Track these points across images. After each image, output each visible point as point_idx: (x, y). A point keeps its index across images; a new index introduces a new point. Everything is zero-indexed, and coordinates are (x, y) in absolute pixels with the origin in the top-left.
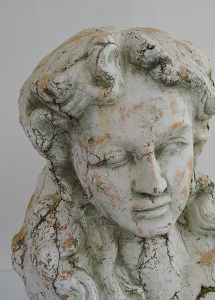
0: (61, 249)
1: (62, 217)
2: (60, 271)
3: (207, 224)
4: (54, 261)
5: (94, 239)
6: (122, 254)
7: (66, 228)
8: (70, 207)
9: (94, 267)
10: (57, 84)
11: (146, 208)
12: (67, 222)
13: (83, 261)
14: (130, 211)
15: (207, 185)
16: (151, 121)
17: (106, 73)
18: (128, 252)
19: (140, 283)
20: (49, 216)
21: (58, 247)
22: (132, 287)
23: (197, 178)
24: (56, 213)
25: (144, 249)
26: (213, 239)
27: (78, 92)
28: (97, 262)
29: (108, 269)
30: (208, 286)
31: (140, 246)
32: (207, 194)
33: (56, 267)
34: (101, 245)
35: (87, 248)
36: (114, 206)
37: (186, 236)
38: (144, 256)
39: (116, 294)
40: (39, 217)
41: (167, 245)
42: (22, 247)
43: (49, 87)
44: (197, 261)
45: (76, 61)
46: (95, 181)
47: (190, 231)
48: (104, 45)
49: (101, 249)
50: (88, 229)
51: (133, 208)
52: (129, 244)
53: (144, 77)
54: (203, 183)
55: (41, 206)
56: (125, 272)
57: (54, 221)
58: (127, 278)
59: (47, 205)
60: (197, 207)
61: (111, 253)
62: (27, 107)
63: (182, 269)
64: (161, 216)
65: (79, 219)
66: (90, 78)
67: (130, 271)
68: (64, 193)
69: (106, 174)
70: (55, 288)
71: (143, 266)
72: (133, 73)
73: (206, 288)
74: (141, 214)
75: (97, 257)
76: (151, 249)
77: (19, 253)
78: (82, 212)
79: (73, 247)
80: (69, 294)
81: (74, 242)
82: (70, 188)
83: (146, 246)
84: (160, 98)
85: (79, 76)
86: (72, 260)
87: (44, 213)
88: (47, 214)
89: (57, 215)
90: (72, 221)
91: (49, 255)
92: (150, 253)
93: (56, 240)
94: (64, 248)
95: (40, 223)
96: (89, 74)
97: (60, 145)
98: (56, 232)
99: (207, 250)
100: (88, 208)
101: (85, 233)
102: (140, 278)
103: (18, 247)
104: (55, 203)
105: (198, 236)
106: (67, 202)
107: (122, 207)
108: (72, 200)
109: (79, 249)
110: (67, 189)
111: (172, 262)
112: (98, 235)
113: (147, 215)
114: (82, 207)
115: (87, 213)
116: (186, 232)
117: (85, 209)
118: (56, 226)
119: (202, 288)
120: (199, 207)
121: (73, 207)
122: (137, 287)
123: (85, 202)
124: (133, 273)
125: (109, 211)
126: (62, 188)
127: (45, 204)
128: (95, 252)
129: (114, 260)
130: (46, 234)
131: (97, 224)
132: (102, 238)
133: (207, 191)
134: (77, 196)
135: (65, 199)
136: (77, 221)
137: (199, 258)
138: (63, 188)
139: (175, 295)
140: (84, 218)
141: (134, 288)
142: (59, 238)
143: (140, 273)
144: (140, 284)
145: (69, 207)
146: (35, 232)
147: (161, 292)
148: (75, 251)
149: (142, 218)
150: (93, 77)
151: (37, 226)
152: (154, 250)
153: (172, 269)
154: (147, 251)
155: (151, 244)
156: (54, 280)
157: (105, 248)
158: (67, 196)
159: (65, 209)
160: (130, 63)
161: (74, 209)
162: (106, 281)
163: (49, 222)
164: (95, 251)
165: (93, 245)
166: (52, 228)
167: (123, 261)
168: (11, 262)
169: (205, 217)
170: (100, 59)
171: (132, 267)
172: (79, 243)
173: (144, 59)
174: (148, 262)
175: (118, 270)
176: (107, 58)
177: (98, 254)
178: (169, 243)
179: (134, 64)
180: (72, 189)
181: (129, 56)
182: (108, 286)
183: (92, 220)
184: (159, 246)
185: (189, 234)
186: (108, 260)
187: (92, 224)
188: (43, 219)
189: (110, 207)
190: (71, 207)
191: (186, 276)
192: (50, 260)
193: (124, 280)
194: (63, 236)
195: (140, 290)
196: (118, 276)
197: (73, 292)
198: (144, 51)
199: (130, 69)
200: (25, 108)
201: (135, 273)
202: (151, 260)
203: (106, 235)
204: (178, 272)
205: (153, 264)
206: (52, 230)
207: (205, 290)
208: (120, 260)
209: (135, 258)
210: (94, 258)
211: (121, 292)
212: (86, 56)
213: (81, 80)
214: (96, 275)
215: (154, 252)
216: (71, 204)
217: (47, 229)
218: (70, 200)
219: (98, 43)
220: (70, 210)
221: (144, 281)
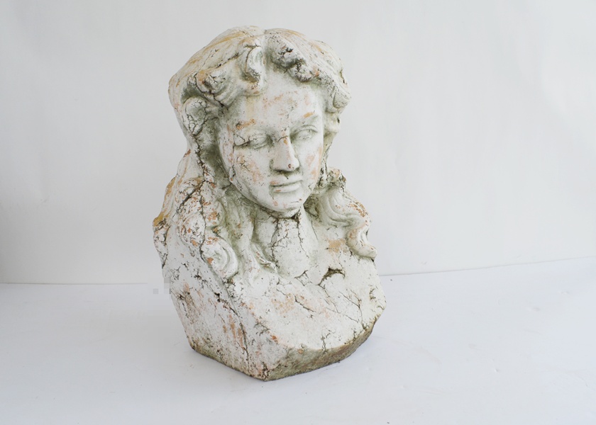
0: (207, 220)
1: (207, 195)
2: (206, 237)
3: (336, 214)
4: (202, 229)
5: (233, 217)
6: (257, 233)
7: (210, 203)
9: (233, 241)
10: (214, 78)
11: (281, 183)
12: (210, 199)
13: (224, 233)
14: (268, 186)
15: (338, 179)
16: (288, 110)
17: (254, 71)
18: (262, 231)
19: (273, 259)
20: (195, 193)
21: (204, 218)
22: (265, 261)
23: (329, 171)
24: (200, 191)
25: (277, 228)
26: (342, 229)
27: (230, 85)
28: (235, 238)
29: (245, 242)
30: (335, 268)
31: (273, 226)
32: (337, 187)
33: (203, 234)
34: (239, 223)
35: (227, 224)
36: (255, 181)
37: (316, 226)
38: (277, 235)
39: (253, 263)
40: (186, 194)
41: (298, 227)
42: (164, 226)
43: (207, 80)
44: (326, 247)
45: (229, 59)
46: (239, 160)
47: (320, 221)
48: (252, 47)
49: (239, 226)
50: (228, 207)
51: (271, 183)
52: (263, 224)
53: (283, 74)
54: (334, 176)
56: (260, 249)
57: (199, 197)
58: (262, 255)
59: (192, 185)
60: (328, 199)
61: (248, 230)
62: (182, 96)
63: (311, 252)
64: (294, 192)
65: (220, 198)
66: (240, 74)
67: (264, 249)
68: (207, 175)
69: (249, 154)
70: (201, 252)
71: (276, 245)
72: (274, 71)
73: (333, 270)
74: (277, 189)
75: (235, 233)
76: (284, 229)
77: (162, 231)
78: (223, 192)
79: (216, 220)
80: (213, 258)
81: (218, 215)
82: (213, 171)
83: (279, 226)
84: (296, 92)
85: (231, 71)
86: (215, 230)
87: (190, 191)
88: (193, 192)
89: (202, 193)
90: (215, 199)
91: (197, 224)
92: (282, 233)
93: (202, 213)
94: (209, 219)
95: (186, 200)
96: (239, 70)
97: (209, 129)
98: (202, 206)
99: (336, 239)
100: (229, 188)
101: (225, 211)
102: (273, 255)
103: (160, 227)
104: (199, 184)
105: (328, 226)
106: (210, 183)
107: (261, 182)
108: (215, 181)
109: (221, 223)
110: (210, 171)
111: (302, 244)
112: (236, 214)
113: (282, 189)
114: (223, 188)
115: (227, 194)
116: (317, 222)
117: (226, 190)
118: (201, 202)
119: (330, 269)
120: (330, 199)
122: (270, 262)
123: (226, 184)
124: (266, 250)
125: (250, 186)
126: (205, 170)
127: (190, 184)
128: (234, 229)
129: (250, 237)
130: (193, 208)
131: (236, 205)
132: (240, 217)
133: (338, 185)
134: (219, 178)
135: (208, 180)
136: (219, 200)
137: (328, 245)
138: (207, 170)
139: (304, 273)
140: (225, 198)
141: (268, 262)
142: (205, 211)
143: (273, 250)
144: (273, 261)
145: (211, 187)
146: (182, 207)
147: (292, 269)
148: (218, 224)
149: (278, 192)
150: (243, 73)
151: (183, 203)
152: (286, 230)
153: (302, 250)
154: (280, 231)
155: (284, 225)
156: (202, 244)
157: (242, 226)
158: (210, 178)
159: (208, 189)
160: (272, 62)
161: (216, 189)
162: (244, 253)
163: (195, 198)
164: (234, 228)
165: (232, 223)
166: (198, 203)
167: (258, 240)
168: (153, 241)
169: (335, 208)
170: (249, 59)
171: (266, 245)
172: (221, 218)
173: (283, 60)
174: (280, 241)
175: (254, 246)
176: (254, 58)
177: (237, 231)
178: (299, 226)
179: (275, 63)
180: (215, 171)
181: (271, 57)
182: (245, 257)
183: (231, 200)
184: (291, 227)
185: (319, 224)
186: (244, 236)
187: (231, 204)
188: (189, 197)
189: (252, 182)
190: (214, 187)
191: (315, 259)
192: (198, 228)
193: (259, 254)
194: (208, 210)
195: (273, 265)
196: (253, 251)
197: (217, 256)
198: (284, 53)
199: (272, 67)
200: (181, 97)
201: (268, 251)
202: (283, 240)
203: (244, 214)
204: (308, 255)
205: (285, 243)
206: (198, 205)
207: (332, 272)
208: (255, 238)
209: (269, 237)
210: (232, 233)
211: (256, 263)
212: (237, 56)
213: (233, 75)
214: (235, 247)
215: (286, 233)
216: (214, 184)
217: (194, 204)
218: (213, 181)
219: (247, 46)
220: (213, 190)
221: (276, 258)
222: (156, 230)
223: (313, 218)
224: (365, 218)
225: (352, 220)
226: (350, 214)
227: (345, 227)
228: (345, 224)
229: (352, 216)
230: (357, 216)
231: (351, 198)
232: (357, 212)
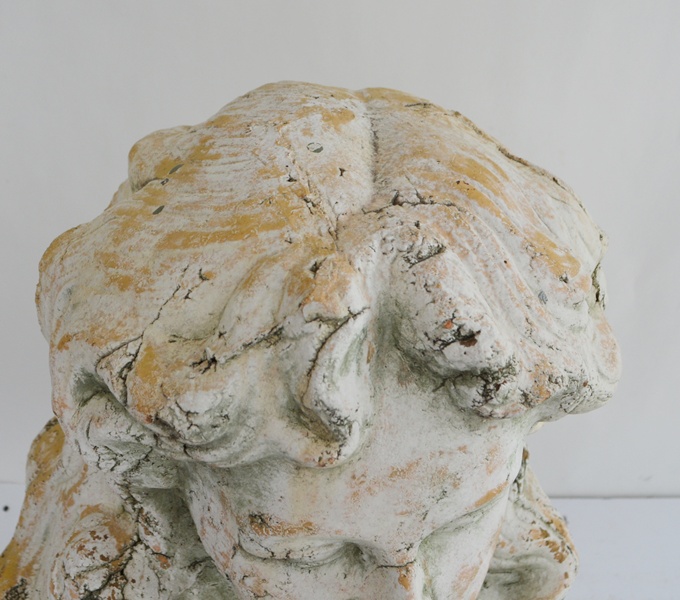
8: (162, 565)
16: (427, 502)
17: (333, 412)
20: (107, 592)
24: (126, 583)
27: (243, 433)
40: (82, 591)
45: (247, 346)
46: (249, 581)
53: (428, 395)
55: (87, 562)
59: (102, 557)
65: (182, 594)
66: (284, 400)
68: (148, 532)
78: (193, 577)
82: (166, 523)
84: (463, 449)
85: (251, 393)
88: (104, 587)
89: (128, 594)
96: (280, 389)
100: (209, 563)
104: (121, 552)
106: (154, 553)
108: (169, 549)
110: (157, 524)
114: (193, 566)
115: (202, 576)
117: (199, 570)
121: (168, 566)
123: (202, 553)
126: (144, 520)
127: (97, 555)
134: (181, 541)
135: (151, 545)
138: (147, 520)
140: (195, 591)
145: (158, 565)
150: (292, 399)
159: (149, 573)
180: (171, 525)
183: (213, 590)
190: (165, 565)
199: (393, 367)
212: (276, 335)
213: (257, 405)
216: (165, 559)
218: (164, 550)
219: (319, 318)
220: (163, 574)
224: (564, 567)
225: (529, 569)
227: (509, 584)
228: (509, 578)
229: (531, 561)
232: (547, 549)
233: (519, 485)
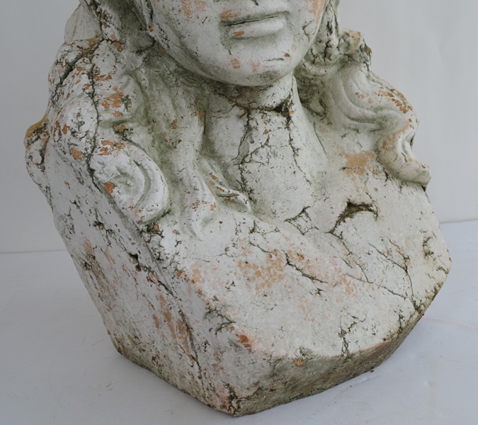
0: (101, 107)
1: (104, 62)
2: (99, 140)
3: (358, 109)
4: (89, 125)
5: (161, 108)
6: (211, 138)
7: (110, 77)
8: (118, 50)
9: (162, 153)
11: (243, 14)
12: (111, 69)
13: (140, 135)
14: (216, 23)
15: (358, 48)
18: (221, 135)
19: (243, 186)
20: (81, 60)
21: (96, 104)
22: (227, 190)
23: (341, 32)
24: (93, 57)
25: (248, 128)
26: (368, 136)
28: (165, 148)
29: (187, 156)
30: (358, 201)
31: (241, 125)
32: (358, 64)
33: (91, 135)
34: (173, 118)
35: (150, 122)
36: (188, 13)
37: (323, 131)
38: (248, 141)
39: (200, 192)
40: (64, 64)
41: (288, 127)
44: (340, 166)
47: (330, 123)
49: (173, 125)
50: (151, 89)
51: (222, 16)
52: (222, 121)
54: (352, 41)
55: (68, 48)
56: (217, 168)
57: (88, 67)
58: (220, 177)
59: (78, 47)
60: (341, 82)
61: (192, 133)
63: (315, 174)
65: (134, 71)
67: (225, 168)
68: (107, 26)
70: (92, 171)
71: (247, 159)
73: (355, 206)
74: (237, 29)
75: (167, 138)
76: (261, 129)
78: (140, 60)
79: (122, 108)
80: (116, 182)
81: (126, 101)
82: (117, 17)
83: (253, 124)
86: (121, 130)
87: (71, 58)
88: (77, 59)
89: (94, 60)
90: (120, 70)
91: (79, 115)
92: (259, 137)
93: (92, 95)
94: (106, 106)
95: (66, 76)
98: (93, 83)
99: (358, 151)
100: (152, 51)
101: (146, 95)
102: (243, 179)
104: (92, 46)
105: (343, 131)
106: (112, 42)
107: (202, 16)
108: (121, 37)
109: (133, 116)
110: (111, 18)
111: (297, 158)
112: (168, 102)
113: (247, 29)
114: (139, 52)
115: (147, 62)
116: (324, 125)
117: (144, 55)
118: (91, 75)
119: (350, 205)
120: (344, 82)
121: (122, 49)
122: (238, 192)
123: (145, 43)
124: (230, 171)
125: (179, 28)
126: (102, 19)
127: (75, 46)
128: (165, 130)
129: (197, 145)
130: (75, 86)
131: (166, 84)
132: (175, 108)
133: (358, 59)
134: (129, 32)
135: (109, 36)
136: (131, 73)
137: (344, 161)
138: (105, 17)
139: (303, 211)
140: (142, 70)
141: (232, 191)
142: (98, 91)
143: (242, 170)
144: (243, 190)
145: (116, 50)
146: (58, 91)
147: (278, 205)
148: (127, 117)
149: (238, 38)
151: (61, 83)
152: (266, 132)
153: (297, 169)
154: (254, 133)
155: (260, 121)
156: (90, 156)
157: (181, 124)
158: (111, 31)
159: (108, 52)
161: (125, 54)
162: (184, 174)
163: (80, 69)
164: (164, 127)
165: (160, 119)
166: (85, 76)
167: (213, 152)
169: (355, 97)
171: (228, 160)
172: (134, 106)
174: (256, 152)
175: (205, 163)
177: (170, 134)
178: (291, 126)
180: (121, 19)
182: (186, 181)
183: (156, 76)
184: (274, 127)
185: (327, 128)
186: (185, 143)
187: (157, 83)
188: (70, 67)
189: (182, 17)
190: (120, 49)
191: (322, 187)
192: (82, 123)
193: (214, 178)
194: (105, 89)
195: (242, 197)
196: (204, 171)
197: (123, 179)
201: (234, 171)
202: (261, 150)
203: (183, 103)
204: (309, 177)
205: (264, 156)
206: (85, 80)
207: (354, 209)
208: (208, 148)
209: (233, 145)
210: (161, 138)
211: (208, 192)
214: (165, 164)
215: (266, 136)
216: (119, 44)
217: (77, 78)
218: (118, 38)
220: (119, 55)
221: (250, 184)
222: (29, 144)
223: (317, 119)
225: (385, 118)
226: (381, 109)
227: (374, 131)
228: (373, 126)
229: (385, 112)
230: (394, 112)
231: (382, 82)
232: (394, 104)
233: (367, 65)
